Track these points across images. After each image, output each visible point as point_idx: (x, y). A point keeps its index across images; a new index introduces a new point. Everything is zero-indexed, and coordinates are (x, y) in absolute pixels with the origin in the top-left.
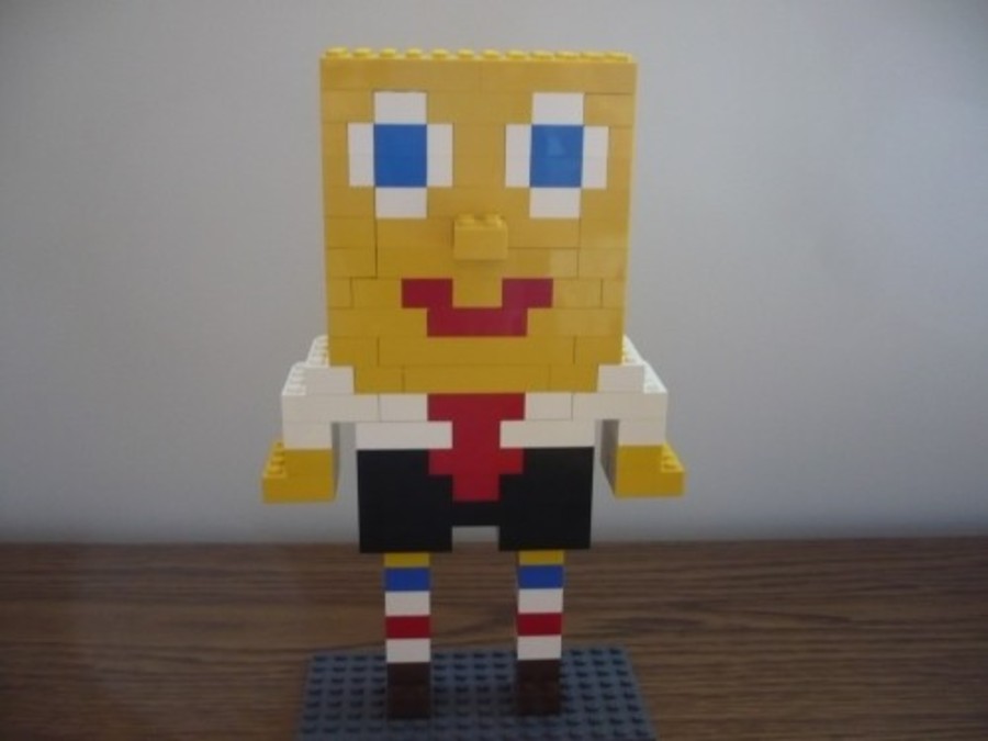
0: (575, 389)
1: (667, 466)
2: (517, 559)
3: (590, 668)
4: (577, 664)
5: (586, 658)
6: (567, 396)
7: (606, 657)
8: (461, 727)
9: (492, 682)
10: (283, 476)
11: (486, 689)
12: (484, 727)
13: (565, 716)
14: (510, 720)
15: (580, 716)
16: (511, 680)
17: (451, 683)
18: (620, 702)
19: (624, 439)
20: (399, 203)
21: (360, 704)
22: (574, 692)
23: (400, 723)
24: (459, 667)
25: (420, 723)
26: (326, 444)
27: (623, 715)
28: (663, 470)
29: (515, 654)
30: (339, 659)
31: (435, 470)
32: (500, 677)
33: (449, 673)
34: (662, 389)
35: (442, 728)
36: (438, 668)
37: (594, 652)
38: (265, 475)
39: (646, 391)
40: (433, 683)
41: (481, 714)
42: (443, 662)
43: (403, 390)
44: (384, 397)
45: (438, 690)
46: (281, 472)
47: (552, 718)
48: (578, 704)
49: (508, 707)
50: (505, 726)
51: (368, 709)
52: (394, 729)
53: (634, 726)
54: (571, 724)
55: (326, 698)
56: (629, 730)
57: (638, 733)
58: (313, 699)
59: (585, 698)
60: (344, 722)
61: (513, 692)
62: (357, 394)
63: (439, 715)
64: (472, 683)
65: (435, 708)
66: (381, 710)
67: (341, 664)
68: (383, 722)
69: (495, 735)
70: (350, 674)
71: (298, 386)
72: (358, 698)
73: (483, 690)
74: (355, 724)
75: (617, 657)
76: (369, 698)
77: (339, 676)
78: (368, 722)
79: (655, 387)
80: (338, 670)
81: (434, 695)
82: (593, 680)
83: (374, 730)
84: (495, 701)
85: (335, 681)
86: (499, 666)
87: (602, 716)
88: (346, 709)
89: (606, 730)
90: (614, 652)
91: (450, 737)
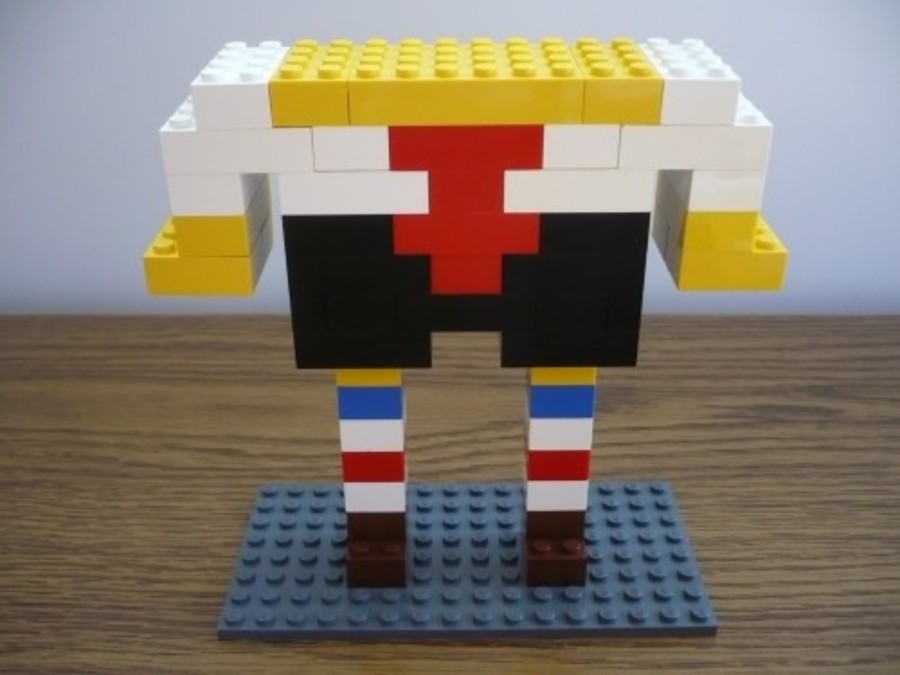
1: (762, 245)
2: (528, 377)
3: (623, 516)
4: (608, 508)
5: (619, 500)
7: (644, 499)
8: (447, 602)
9: (493, 533)
10: (175, 255)
11: (484, 544)
12: (477, 601)
13: (590, 587)
14: (516, 592)
15: (612, 589)
16: (518, 530)
17: (437, 534)
18: (666, 568)
19: (701, 199)
21: (313, 562)
22: (603, 551)
23: (363, 594)
24: (449, 510)
25: (392, 594)
26: (235, 204)
27: (672, 588)
28: (755, 251)
30: (293, 495)
31: (403, 247)
32: (504, 526)
33: (435, 518)
34: (763, 121)
35: (418, 602)
36: (422, 510)
37: (629, 492)
38: (150, 254)
39: (737, 124)
40: (412, 532)
41: (476, 581)
42: (428, 502)
43: (350, 123)
45: (419, 544)
46: (172, 249)
47: (572, 591)
48: (608, 569)
49: (513, 572)
50: (507, 601)
51: (323, 570)
52: (356, 602)
53: (687, 606)
54: (599, 600)
55: (270, 552)
56: (679, 612)
57: (693, 617)
58: (252, 553)
59: (619, 560)
60: (290, 589)
61: (518, 550)
62: (275, 127)
63: (417, 582)
64: (465, 534)
65: (412, 570)
66: (342, 571)
67: (295, 503)
68: (342, 591)
69: (493, 615)
70: (305, 517)
71: (188, 117)
72: (312, 553)
73: (481, 544)
74: (303, 593)
75: (660, 499)
76: (326, 553)
77: (291, 519)
78: (320, 589)
79: (751, 119)
80: (289, 511)
81: (412, 551)
82: (628, 532)
83: (327, 602)
84: (495, 561)
85: (285, 527)
86: (502, 509)
87: (642, 588)
88: (294, 570)
89: (648, 612)
90: (655, 492)
91: (430, 616)
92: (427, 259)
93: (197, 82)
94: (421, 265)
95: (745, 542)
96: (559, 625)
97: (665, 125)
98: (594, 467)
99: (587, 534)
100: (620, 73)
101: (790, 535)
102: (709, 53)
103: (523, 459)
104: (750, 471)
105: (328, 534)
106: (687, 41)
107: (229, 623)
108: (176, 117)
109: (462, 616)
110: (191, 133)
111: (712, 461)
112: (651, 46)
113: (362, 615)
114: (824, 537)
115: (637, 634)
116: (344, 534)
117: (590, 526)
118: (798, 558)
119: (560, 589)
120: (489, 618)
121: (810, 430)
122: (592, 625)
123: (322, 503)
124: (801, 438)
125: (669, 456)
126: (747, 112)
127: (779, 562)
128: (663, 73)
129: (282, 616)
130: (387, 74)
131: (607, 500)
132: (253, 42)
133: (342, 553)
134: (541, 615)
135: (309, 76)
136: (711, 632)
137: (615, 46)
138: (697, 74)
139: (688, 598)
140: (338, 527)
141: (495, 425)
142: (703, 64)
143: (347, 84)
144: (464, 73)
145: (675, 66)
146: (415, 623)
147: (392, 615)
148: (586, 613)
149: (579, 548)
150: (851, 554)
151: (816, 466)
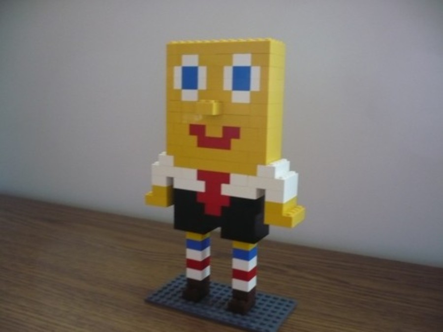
0: (248, 174)
2: (232, 244)
6: (245, 176)
10: (153, 195)
13: (244, 316)
15: (250, 318)
17: (217, 295)
18: (272, 319)
19: (268, 199)
20: (189, 95)
22: (259, 311)
25: (192, 303)
26: (164, 184)
27: (268, 323)
29: (232, 286)
31: (199, 200)
37: (283, 300)
38: (147, 194)
44: (183, 169)
45: (209, 296)
47: (239, 316)
48: (255, 314)
49: (227, 307)
53: (268, 328)
54: (243, 319)
55: (171, 287)
56: (264, 328)
58: (166, 286)
59: (261, 313)
60: (169, 296)
62: (174, 166)
65: (202, 301)
78: (176, 298)
87: (260, 321)
89: (255, 325)
90: (291, 302)
92: (204, 204)
97: (258, 176)
120: (211, 315)
129: (162, 300)
146: (191, 310)
148: (236, 321)
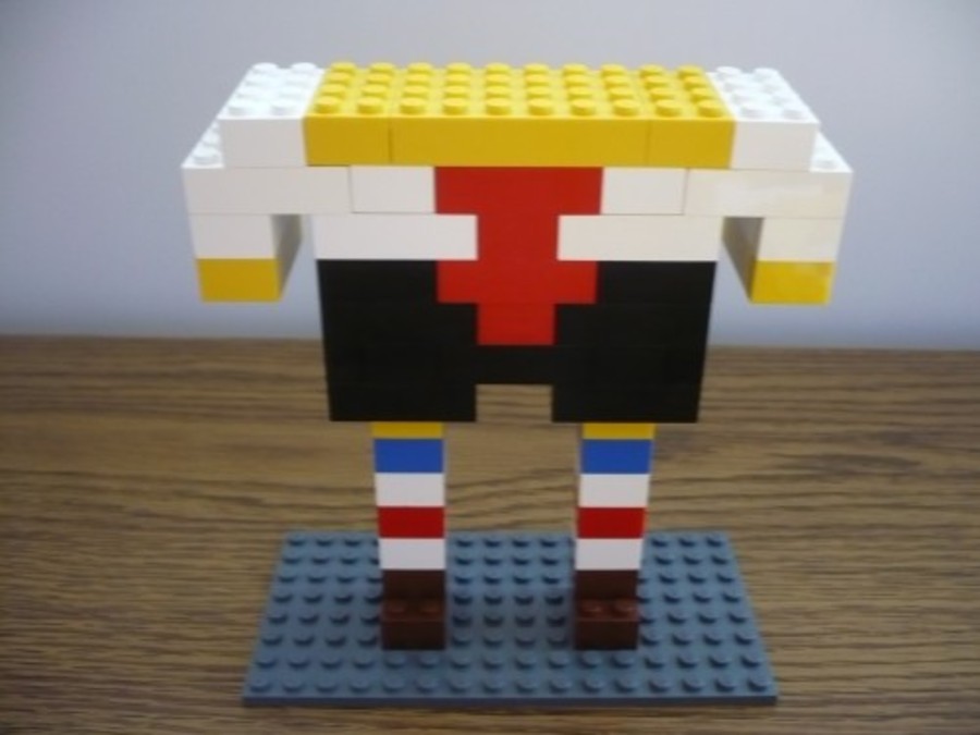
2: (581, 432)
3: (678, 570)
4: (662, 562)
5: (674, 552)
7: (702, 552)
8: (490, 667)
9: (538, 589)
11: (528, 601)
12: (522, 666)
13: (642, 651)
14: (563, 656)
15: (665, 653)
16: (565, 586)
17: (478, 590)
18: (723, 630)
19: (771, 249)
21: (344, 620)
22: (656, 610)
23: (399, 657)
24: (491, 562)
25: (430, 657)
27: (729, 653)
29: (572, 561)
30: (323, 544)
32: (550, 581)
33: (475, 571)
34: (843, 167)
35: (459, 667)
36: (462, 562)
37: (685, 544)
39: (814, 169)
40: (452, 587)
41: (522, 644)
42: (468, 553)
43: (391, 159)
44: (359, 171)
47: (624, 656)
48: (660, 631)
49: (559, 634)
50: (554, 666)
51: (357, 631)
52: (393, 666)
53: (745, 673)
54: (651, 665)
55: (298, 608)
56: (736, 678)
57: (752, 686)
58: (277, 610)
59: (674, 620)
60: (319, 651)
61: (566, 609)
62: (311, 165)
63: (459, 644)
64: (508, 589)
65: (452, 631)
66: (375, 631)
67: (323, 553)
68: (376, 654)
69: (538, 682)
70: (336, 569)
71: (212, 152)
72: (343, 610)
73: (525, 601)
74: (333, 655)
75: (717, 552)
76: (360, 610)
77: (320, 571)
78: (354, 652)
79: (828, 164)
80: (319, 562)
81: (452, 608)
82: (683, 590)
83: (361, 666)
84: (541, 622)
85: (314, 581)
86: (549, 562)
87: (698, 653)
88: (324, 630)
89: (703, 679)
90: (713, 543)
91: (471, 682)
92: (473, 308)
93: (224, 115)
94: (466, 315)
95: (808, 614)
96: (608, 693)
97: (737, 170)
98: (650, 524)
99: (641, 591)
100: (688, 113)
101: (857, 608)
102: (785, 90)
103: (571, 514)
104: (817, 532)
105: (361, 589)
106: (762, 71)
107: (255, 689)
108: (199, 151)
109: (505, 682)
110: (218, 170)
111: (776, 520)
112: (721, 77)
113: (397, 680)
114: (894, 610)
115: (691, 702)
116: (378, 589)
117: (643, 581)
118: (865, 634)
119: (609, 654)
120: (534, 685)
121: (881, 485)
122: (643, 693)
123: (354, 553)
124: (873, 494)
125: (729, 512)
126: (826, 156)
127: (846, 639)
128: (734, 113)
129: (311, 681)
130: (432, 110)
131: (661, 552)
132: (284, 63)
133: (376, 610)
134: (590, 683)
135: (347, 110)
136: (771, 701)
137: (682, 76)
138: (773, 115)
139: (749, 664)
140: (372, 581)
141: (538, 474)
142: (778, 102)
143: (390, 122)
144: (518, 111)
145: (748, 105)
146: (455, 690)
147: (430, 680)
148: (637, 681)
149: (630, 609)
150: (924, 631)
151: (889, 526)
